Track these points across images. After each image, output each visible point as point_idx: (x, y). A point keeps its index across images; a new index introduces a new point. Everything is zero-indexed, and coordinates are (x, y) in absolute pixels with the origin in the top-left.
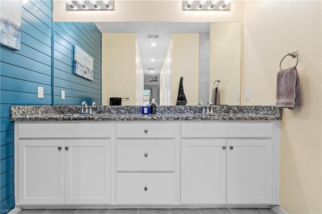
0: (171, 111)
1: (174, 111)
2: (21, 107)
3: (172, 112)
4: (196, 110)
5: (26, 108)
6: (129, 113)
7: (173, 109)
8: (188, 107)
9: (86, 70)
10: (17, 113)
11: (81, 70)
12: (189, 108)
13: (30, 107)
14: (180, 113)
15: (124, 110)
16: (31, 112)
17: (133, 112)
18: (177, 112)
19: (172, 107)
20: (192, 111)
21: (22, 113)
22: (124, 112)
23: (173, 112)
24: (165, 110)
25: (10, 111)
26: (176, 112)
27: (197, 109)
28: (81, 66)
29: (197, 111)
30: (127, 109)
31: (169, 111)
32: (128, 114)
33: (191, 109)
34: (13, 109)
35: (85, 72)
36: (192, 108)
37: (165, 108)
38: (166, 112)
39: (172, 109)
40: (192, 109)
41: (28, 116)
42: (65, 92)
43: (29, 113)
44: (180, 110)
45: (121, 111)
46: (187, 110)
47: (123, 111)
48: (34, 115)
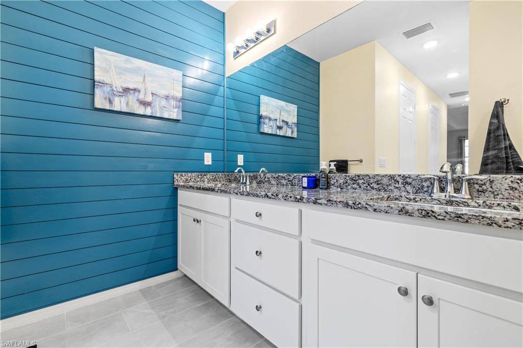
0: (358, 184)
1: (365, 185)
2: (184, 174)
3: (360, 187)
4: (423, 186)
5: (189, 175)
6: (291, 185)
7: (363, 181)
8: (398, 179)
9: (281, 124)
10: (179, 180)
11: (271, 126)
12: (401, 181)
13: (194, 174)
14: (380, 190)
15: (285, 180)
16: (195, 179)
17: (296, 184)
18: (373, 188)
19: (361, 177)
20: (409, 188)
21: (185, 180)
22: (285, 184)
23: (362, 187)
24: (346, 183)
25: (174, 178)
26: (369, 187)
27: (425, 184)
28: (271, 121)
29: (425, 189)
30: (288, 179)
31: (355, 186)
32: (289, 186)
33: (407, 183)
34: (175, 176)
35: (280, 128)
36: (409, 180)
37: (347, 178)
38: (349, 187)
39: (361, 181)
40: (410, 184)
41: (191, 184)
42: (244, 156)
43: (192, 180)
44: (378, 184)
45: (281, 181)
46: (397, 185)
47: (284, 182)
48: (199, 183)
